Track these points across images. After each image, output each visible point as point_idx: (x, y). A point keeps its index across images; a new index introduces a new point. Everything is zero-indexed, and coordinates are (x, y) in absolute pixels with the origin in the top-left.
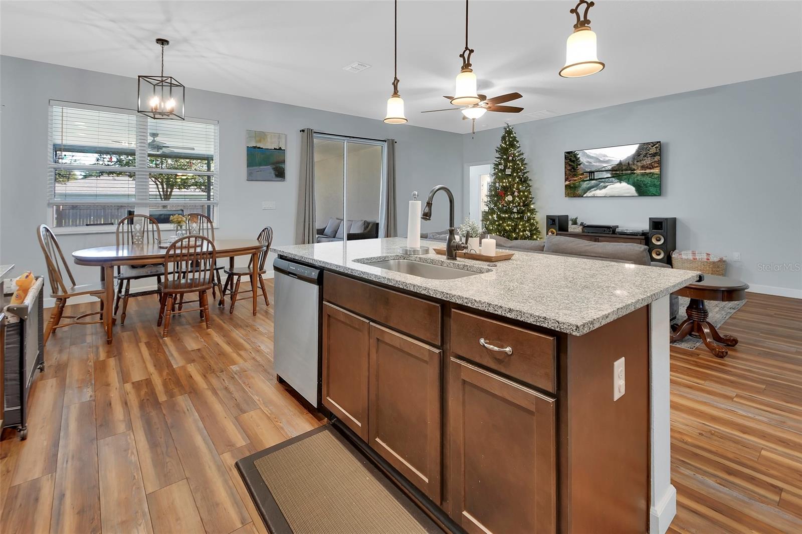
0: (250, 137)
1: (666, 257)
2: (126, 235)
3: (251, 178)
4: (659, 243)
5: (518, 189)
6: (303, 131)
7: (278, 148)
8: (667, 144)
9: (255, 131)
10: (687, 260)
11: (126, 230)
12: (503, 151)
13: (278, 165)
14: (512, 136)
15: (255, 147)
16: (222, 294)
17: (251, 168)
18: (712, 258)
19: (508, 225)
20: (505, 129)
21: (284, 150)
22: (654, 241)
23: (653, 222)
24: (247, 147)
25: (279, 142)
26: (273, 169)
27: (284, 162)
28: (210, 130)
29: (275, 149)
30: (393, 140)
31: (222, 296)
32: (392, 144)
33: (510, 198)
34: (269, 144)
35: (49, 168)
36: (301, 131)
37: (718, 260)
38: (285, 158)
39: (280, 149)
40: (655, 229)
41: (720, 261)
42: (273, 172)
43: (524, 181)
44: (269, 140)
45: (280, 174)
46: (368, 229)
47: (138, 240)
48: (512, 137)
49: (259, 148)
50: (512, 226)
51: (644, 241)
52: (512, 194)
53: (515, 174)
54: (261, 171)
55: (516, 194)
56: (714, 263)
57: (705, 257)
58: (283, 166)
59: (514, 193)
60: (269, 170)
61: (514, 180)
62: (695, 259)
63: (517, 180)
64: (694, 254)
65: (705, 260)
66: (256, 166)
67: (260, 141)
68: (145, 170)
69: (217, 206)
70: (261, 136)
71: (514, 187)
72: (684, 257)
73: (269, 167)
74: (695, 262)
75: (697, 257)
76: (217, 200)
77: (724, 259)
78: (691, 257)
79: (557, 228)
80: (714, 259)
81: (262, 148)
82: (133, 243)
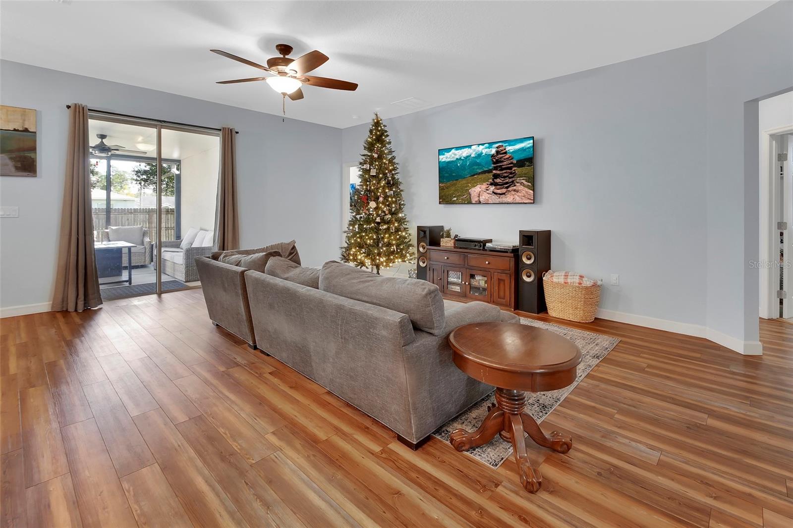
1: (536, 279)
4: (528, 262)
5: (384, 192)
7: (21, 129)
8: (542, 141)
10: (558, 284)
12: (370, 147)
13: (21, 154)
14: (380, 129)
18: (585, 282)
19: (370, 238)
20: (374, 120)
21: (35, 132)
22: (524, 260)
23: (523, 235)
25: (24, 120)
26: (12, 159)
27: (34, 149)
29: (15, 130)
33: (373, 205)
37: (592, 284)
38: (36, 144)
39: (26, 130)
40: (526, 245)
41: (593, 285)
42: (10, 163)
43: (393, 184)
44: (3, 116)
45: (26, 166)
48: (379, 131)
50: (374, 240)
51: (514, 259)
52: (376, 199)
53: (381, 176)
55: (381, 199)
56: (587, 288)
57: (577, 280)
58: (32, 155)
59: (378, 198)
60: (4, 160)
61: (379, 182)
62: (566, 283)
63: (383, 182)
64: (566, 276)
65: (577, 285)
71: (378, 192)
72: (555, 280)
73: (4, 155)
74: (566, 287)
75: (569, 281)
77: (599, 283)
78: (562, 280)
79: (428, 241)
80: (587, 283)
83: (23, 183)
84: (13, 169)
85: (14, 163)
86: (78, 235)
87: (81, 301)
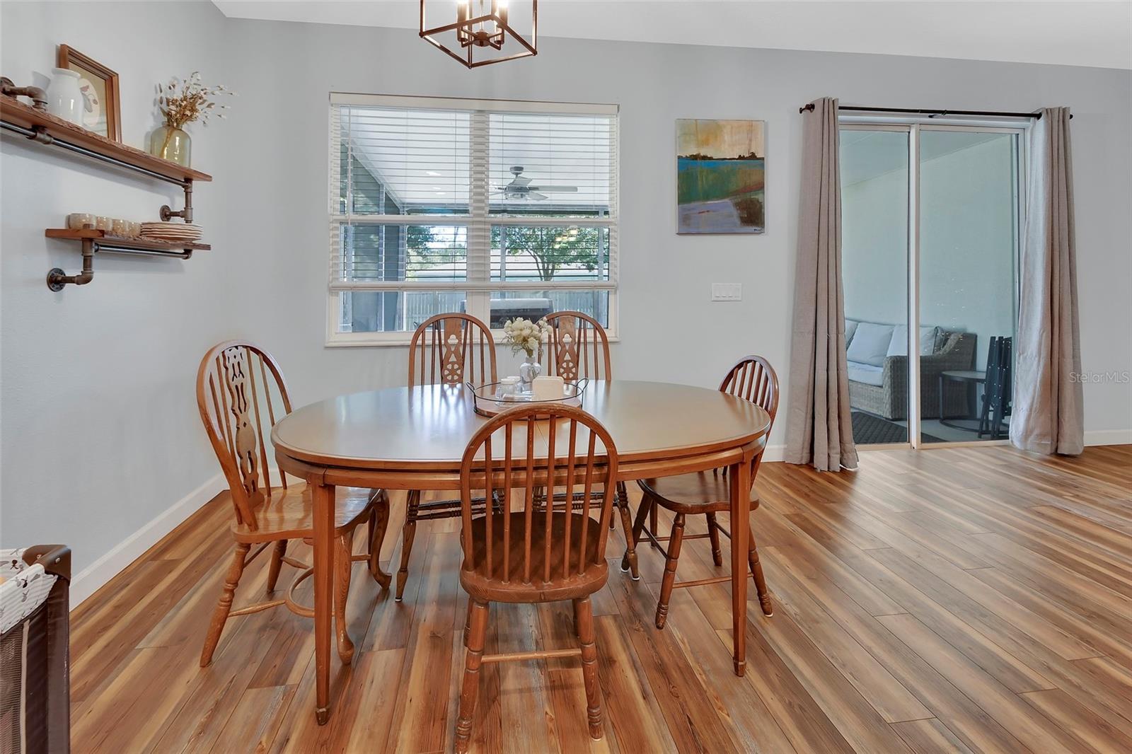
0: (685, 134)
2: (428, 352)
3: (688, 225)
6: (811, 107)
7: (746, 155)
9: (696, 120)
11: (429, 341)
13: (748, 196)
15: (695, 157)
16: (631, 540)
17: (686, 205)
21: (763, 159)
24: (679, 158)
25: (751, 140)
26: (737, 205)
27: (760, 187)
28: (601, 128)
29: (740, 158)
30: (1064, 110)
31: (632, 544)
32: (1059, 121)
34: (727, 148)
35: (332, 222)
36: (801, 111)
38: (764, 179)
39: (753, 156)
42: (735, 213)
44: (727, 138)
45: (752, 217)
46: (947, 348)
47: (452, 372)
49: (705, 158)
54: (708, 211)
58: (759, 197)
60: (726, 207)
66: (698, 200)
67: (706, 142)
68: (482, 219)
69: (615, 293)
70: (711, 130)
73: (726, 200)
76: (615, 281)
81: (711, 158)
82: (442, 378)
83: (743, 244)
84: (738, 221)
85: (739, 211)
86: (828, 333)
87: (837, 454)
